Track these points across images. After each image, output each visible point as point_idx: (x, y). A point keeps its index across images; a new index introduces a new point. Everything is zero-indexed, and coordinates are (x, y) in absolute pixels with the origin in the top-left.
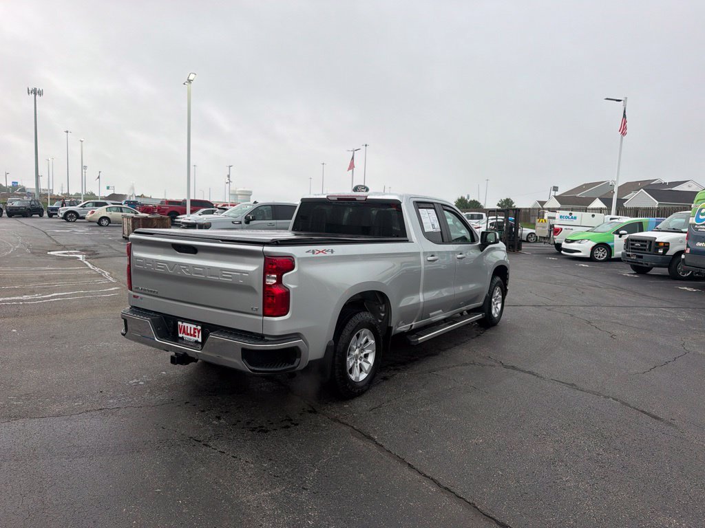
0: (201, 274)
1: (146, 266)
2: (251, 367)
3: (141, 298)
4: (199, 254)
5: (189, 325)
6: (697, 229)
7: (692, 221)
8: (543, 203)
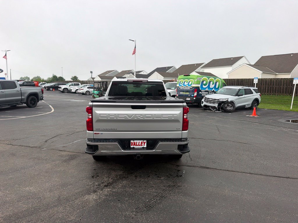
0: (150, 118)
1: (110, 117)
2: (181, 152)
3: (102, 134)
4: (146, 109)
5: (138, 141)
6: (180, 88)
7: (178, 85)
8: (93, 78)
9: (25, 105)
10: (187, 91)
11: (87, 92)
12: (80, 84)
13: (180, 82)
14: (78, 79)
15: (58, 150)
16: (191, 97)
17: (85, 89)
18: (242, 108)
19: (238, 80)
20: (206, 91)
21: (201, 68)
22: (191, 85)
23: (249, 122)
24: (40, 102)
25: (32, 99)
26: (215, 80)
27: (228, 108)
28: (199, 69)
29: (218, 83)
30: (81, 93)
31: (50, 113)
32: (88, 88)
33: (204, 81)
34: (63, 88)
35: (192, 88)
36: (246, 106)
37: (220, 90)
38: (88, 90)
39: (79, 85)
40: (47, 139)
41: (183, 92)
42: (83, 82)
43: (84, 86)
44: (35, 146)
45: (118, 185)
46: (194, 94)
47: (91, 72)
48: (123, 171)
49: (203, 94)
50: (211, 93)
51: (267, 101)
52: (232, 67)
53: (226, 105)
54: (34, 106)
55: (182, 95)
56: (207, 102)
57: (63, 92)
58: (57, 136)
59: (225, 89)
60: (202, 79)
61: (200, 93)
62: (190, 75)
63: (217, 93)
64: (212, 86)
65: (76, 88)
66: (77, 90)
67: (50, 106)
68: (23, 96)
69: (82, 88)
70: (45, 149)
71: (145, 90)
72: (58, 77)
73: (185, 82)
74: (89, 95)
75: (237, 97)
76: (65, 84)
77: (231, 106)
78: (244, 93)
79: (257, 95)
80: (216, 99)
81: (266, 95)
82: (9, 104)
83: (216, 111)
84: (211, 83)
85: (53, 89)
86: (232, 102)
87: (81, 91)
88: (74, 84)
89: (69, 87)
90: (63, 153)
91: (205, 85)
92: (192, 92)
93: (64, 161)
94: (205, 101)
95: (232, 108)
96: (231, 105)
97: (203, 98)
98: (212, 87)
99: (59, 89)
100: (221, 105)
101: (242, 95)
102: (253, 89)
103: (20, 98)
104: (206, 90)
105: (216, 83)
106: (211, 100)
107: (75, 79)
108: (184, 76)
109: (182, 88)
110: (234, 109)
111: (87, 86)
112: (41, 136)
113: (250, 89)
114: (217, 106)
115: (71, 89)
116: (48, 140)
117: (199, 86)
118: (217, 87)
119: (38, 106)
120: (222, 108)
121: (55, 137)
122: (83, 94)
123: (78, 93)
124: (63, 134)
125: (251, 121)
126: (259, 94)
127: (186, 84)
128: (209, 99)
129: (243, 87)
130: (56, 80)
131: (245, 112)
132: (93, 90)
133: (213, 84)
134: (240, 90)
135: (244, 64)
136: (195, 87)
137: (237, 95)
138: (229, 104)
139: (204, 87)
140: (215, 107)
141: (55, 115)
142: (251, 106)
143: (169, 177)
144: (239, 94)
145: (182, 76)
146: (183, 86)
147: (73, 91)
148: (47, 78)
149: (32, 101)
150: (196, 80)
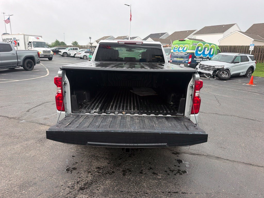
6: (174, 54)
7: (172, 51)
8: (91, 44)
9: (22, 68)
10: (182, 57)
11: (84, 57)
12: (78, 48)
13: (175, 47)
14: (78, 44)
15: (37, 123)
16: (185, 64)
17: (82, 54)
18: (237, 76)
19: (231, 47)
20: (200, 58)
21: (194, 34)
22: (186, 50)
23: (249, 91)
24: (37, 65)
25: (29, 62)
26: (210, 46)
27: (224, 76)
28: (191, 36)
29: (212, 50)
30: (78, 57)
31: (45, 77)
32: (85, 52)
33: (199, 47)
34: (63, 52)
35: (187, 54)
36: (241, 73)
37: (215, 57)
38: (85, 54)
39: (77, 50)
40: (30, 107)
41: (177, 57)
42: (81, 47)
43: (82, 50)
44: (14, 116)
45: (98, 188)
46: (188, 60)
47: (90, 38)
48: (108, 161)
49: (197, 60)
50: (205, 60)
51: (260, 69)
52: (223, 34)
53: (221, 72)
54: (30, 69)
55: (175, 61)
56: (202, 69)
57: (63, 56)
58: (43, 103)
59: (220, 56)
60: (198, 44)
61: (195, 59)
62: (185, 40)
63: (212, 60)
64: (207, 52)
65: (75, 52)
66: (76, 54)
67: (47, 69)
68: (19, 59)
69: (80, 53)
70: (24, 121)
71: (139, 55)
72: (60, 42)
73: (179, 48)
74: (86, 59)
75: (233, 64)
76: (65, 49)
77: (226, 74)
78: (240, 60)
79: (252, 62)
80: (211, 66)
81: (258, 63)
82: (7, 67)
83: (211, 78)
84: (206, 49)
85: (54, 53)
86: (228, 70)
87: (79, 56)
88: (73, 48)
89: (68, 51)
90: (42, 128)
91: (200, 51)
92: (186, 58)
93: (38, 141)
94: (199, 68)
95: (227, 75)
96: (226, 72)
97: (197, 64)
98: (207, 54)
99: (59, 53)
100: (216, 72)
101: (238, 63)
102: (249, 57)
103: (16, 61)
104: (201, 56)
105: (211, 49)
106: (206, 66)
107: (75, 44)
108: (179, 41)
109: (176, 54)
110: (230, 76)
111: (84, 50)
112: (26, 103)
113: (246, 56)
114: (212, 73)
115: (70, 53)
116: (31, 109)
117: (194, 51)
118: (211, 53)
119: (35, 69)
120: (217, 76)
121: (40, 105)
122: (81, 58)
123: (76, 57)
124: (50, 102)
125: (250, 90)
126: (255, 61)
127: (180, 49)
128: (204, 65)
129: (240, 54)
130: (58, 45)
131: (240, 80)
132: (89, 54)
133: (208, 50)
134: (236, 57)
135: (237, 31)
136: (190, 53)
137: (233, 62)
138: (225, 72)
139: (199, 53)
140: (210, 74)
141: (48, 79)
142: (246, 74)
143: (168, 174)
144: (235, 61)
145: (177, 41)
146: (177, 51)
147: (72, 55)
148: (51, 43)
149: (29, 65)
150: (191, 46)
